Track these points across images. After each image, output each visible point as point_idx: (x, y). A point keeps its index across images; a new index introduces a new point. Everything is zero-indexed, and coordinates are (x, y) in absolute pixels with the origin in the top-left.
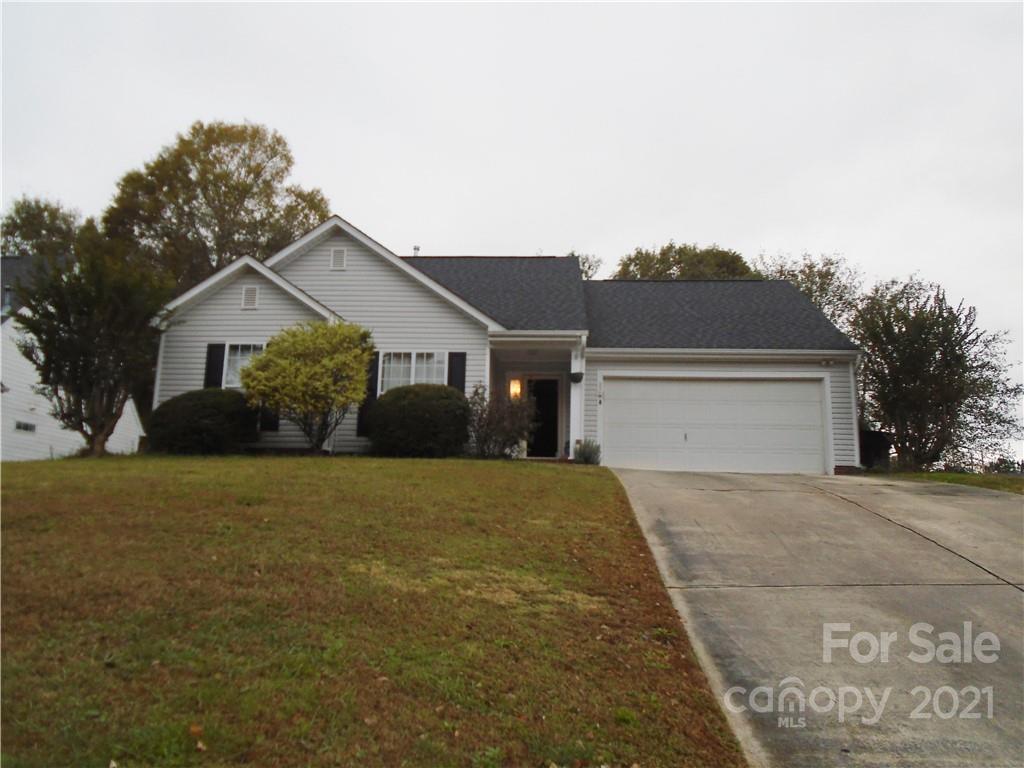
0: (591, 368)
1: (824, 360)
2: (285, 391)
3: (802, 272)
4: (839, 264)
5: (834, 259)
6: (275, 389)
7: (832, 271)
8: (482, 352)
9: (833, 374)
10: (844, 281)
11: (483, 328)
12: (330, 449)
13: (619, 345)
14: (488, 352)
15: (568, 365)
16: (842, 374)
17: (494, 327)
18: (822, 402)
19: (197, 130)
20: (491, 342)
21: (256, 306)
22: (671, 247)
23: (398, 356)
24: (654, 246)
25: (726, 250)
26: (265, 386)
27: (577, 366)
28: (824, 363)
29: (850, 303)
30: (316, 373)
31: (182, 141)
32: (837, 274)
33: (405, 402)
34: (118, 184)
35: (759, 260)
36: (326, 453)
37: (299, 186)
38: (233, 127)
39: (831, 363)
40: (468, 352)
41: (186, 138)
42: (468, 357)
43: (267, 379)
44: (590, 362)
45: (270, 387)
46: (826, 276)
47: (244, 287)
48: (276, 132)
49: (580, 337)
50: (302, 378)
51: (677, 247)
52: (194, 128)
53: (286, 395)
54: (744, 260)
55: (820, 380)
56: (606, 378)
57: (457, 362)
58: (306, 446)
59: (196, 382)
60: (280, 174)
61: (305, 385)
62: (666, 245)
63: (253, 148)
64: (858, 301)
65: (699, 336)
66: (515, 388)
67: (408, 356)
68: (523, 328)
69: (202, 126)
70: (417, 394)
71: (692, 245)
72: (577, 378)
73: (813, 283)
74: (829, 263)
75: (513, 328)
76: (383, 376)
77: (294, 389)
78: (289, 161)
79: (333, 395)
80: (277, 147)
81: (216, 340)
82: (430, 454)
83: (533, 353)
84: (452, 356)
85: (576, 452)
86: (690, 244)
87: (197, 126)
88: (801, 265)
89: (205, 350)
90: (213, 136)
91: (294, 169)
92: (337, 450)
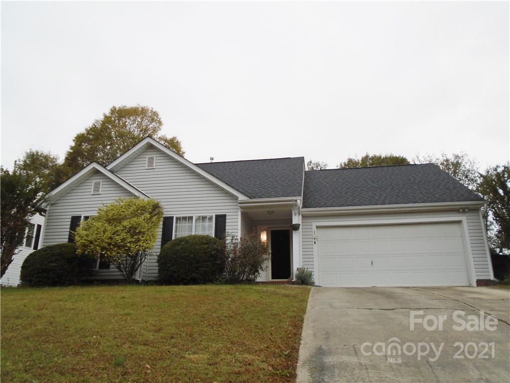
0: (306, 221)
1: (461, 209)
2: (97, 243)
3: (442, 164)
4: (464, 158)
5: (460, 155)
6: (91, 242)
7: (460, 161)
8: (235, 214)
9: (468, 218)
10: (467, 167)
11: (235, 198)
12: (140, 279)
13: (325, 206)
14: (239, 213)
15: (291, 220)
16: (474, 217)
17: (242, 198)
18: (462, 236)
19: (113, 111)
20: (241, 208)
21: (100, 192)
22: (367, 157)
23: (185, 218)
24: (358, 157)
25: (398, 156)
26: (85, 240)
27: (296, 220)
28: (461, 210)
29: (472, 180)
30: (117, 231)
31: (106, 117)
32: (463, 163)
33: (179, 248)
34: (74, 140)
35: (416, 159)
36: (137, 282)
37: (165, 136)
38: (132, 108)
39: (466, 210)
40: (227, 214)
41: (108, 115)
42: (227, 217)
43: (87, 236)
44: (304, 217)
45: (88, 241)
46: (457, 165)
47: (94, 181)
48: (153, 109)
49: (296, 201)
50: (108, 234)
51: (370, 156)
52: (111, 110)
53: (98, 245)
54: (409, 161)
55: (459, 222)
56: (317, 227)
57: (221, 221)
58: (121, 277)
59: (65, 240)
60: (155, 130)
61: (111, 238)
62: (364, 155)
63: (142, 118)
64: (477, 178)
65: (377, 197)
66: (264, 237)
67: (191, 218)
68: (260, 197)
69: (115, 109)
70: (187, 242)
71: (379, 155)
72: (296, 227)
73: (449, 169)
74: (457, 157)
75: (254, 197)
76: (176, 231)
77: (103, 241)
78: (160, 123)
79: (128, 245)
80: (154, 117)
81: (76, 214)
82: (195, 281)
83: (272, 213)
84: (217, 216)
85: (297, 277)
86: (378, 154)
87: (113, 109)
88: (441, 159)
89: (70, 220)
90: (121, 113)
91: (163, 127)
92: (147, 279)
